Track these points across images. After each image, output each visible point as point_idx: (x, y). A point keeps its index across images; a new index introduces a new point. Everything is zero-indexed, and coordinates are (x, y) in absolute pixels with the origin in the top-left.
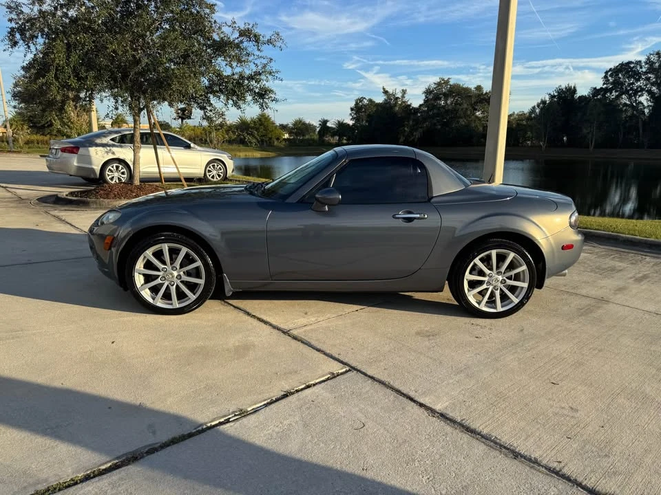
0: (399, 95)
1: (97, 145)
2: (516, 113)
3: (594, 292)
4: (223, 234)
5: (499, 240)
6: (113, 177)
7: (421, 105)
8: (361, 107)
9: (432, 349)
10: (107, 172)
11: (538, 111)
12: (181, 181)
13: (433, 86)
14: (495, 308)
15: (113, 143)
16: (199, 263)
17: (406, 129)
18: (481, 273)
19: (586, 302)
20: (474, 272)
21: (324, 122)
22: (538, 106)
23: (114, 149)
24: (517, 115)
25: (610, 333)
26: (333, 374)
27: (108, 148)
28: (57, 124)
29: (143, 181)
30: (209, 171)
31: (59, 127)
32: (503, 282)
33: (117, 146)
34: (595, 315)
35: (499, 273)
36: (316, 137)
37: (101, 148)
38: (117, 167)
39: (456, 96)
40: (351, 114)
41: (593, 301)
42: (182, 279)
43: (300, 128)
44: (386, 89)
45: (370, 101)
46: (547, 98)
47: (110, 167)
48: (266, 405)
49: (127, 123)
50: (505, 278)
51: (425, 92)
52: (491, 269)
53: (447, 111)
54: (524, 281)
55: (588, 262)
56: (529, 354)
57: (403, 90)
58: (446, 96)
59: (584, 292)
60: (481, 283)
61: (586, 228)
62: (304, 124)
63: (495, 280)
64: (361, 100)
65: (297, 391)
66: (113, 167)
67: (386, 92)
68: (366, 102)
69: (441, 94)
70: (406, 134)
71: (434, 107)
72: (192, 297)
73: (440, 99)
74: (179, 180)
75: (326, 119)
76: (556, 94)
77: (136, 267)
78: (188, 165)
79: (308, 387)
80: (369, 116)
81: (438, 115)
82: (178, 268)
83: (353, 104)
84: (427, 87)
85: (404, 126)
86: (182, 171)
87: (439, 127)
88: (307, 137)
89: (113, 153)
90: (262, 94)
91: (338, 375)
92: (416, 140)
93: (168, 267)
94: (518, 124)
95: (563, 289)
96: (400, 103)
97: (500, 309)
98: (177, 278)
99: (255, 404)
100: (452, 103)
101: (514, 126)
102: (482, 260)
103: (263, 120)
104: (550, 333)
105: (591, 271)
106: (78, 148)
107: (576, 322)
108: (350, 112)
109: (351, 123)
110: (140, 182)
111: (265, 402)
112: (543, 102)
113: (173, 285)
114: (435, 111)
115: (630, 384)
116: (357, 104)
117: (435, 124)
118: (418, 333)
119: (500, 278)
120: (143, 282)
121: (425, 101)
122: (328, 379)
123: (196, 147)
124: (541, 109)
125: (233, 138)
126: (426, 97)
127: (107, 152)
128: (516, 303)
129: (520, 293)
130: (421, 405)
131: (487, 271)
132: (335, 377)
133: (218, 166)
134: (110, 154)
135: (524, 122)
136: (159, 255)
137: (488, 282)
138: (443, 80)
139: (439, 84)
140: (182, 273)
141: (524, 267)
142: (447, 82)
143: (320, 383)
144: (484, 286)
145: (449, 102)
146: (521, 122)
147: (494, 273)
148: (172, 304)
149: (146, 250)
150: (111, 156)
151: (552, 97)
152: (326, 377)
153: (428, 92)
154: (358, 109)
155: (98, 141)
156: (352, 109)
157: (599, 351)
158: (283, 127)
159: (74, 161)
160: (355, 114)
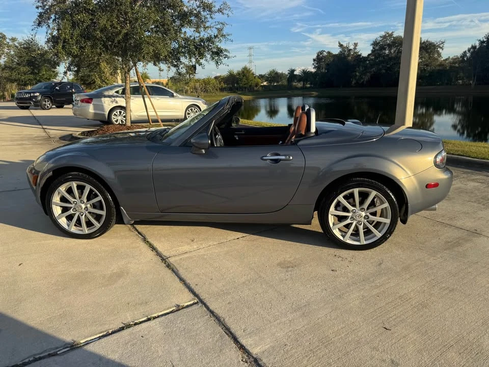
0: (352, 47)
1: (105, 96)
2: (451, 57)
3: (469, 224)
4: (115, 172)
5: (361, 179)
6: (117, 120)
7: (369, 55)
8: (322, 59)
9: (284, 282)
10: (113, 116)
11: (468, 55)
12: (158, 122)
13: (380, 39)
14: (359, 241)
15: (117, 94)
16: (100, 198)
17: (357, 74)
18: (345, 209)
19: (457, 234)
20: (338, 208)
21: (293, 71)
22: (469, 50)
23: (117, 99)
24: (452, 59)
25: (470, 270)
26: (178, 306)
27: (113, 98)
28: (98, 82)
29: (132, 122)
30: (189, 114)
31: (99, 83)
32: (366, 217)
33: (120, 97)
34: (460, 249)
35: (362, 210)
36: (285, 82)
37: (108, 99)
38: (120, 112)
39: (398, 46)
40: (313, 64)
41: (466, 233)
42: (89, 211)
43: (274, 76)
44: (342, 43)
45: (329, 53)
46: (477, 44)
47: (115, 112)
48: (100, 338)
49: (149, 79)
50: (368, 214)
51: (372, 44)
52: (354, 206)
53: (391, 59)
54: (386, 218)
55: (476, 191)
56: (376, 291)
57: (355, 43)
58: (390, 46)
59: (459, 223)
60: (346, 218)
61: (484, 159)
62: (277, 73)
63: (359, 215)
64: (321, 52)
65: (136, 324)
66: (117, 112)
67: (341, 46)
68: (325, 54)
69: (385, 45)
70: (357, 77)
71: (380, 55)
72: (97, 225)
73: (385, 49)
74: (157, 121)
75: (293, 68)
76: (485, 40)
77: (53, 201)
78: (171, 109)
79: (149, 320)
80: (328, 65)
81: (382, 62)
82: (85, 201)
83: (315, 57)
84: (374, 40)
85: (356, 72)
86: (159, 114)
87: (384, 71)
88: (280, 83)
89: (117, 102)
90: (218, 53)
91: (183, 308)
92: (365, 82)
93: (78, 200)
94: (451, 67)
95: (440, 220)
96: (352, 53)
97: (364, 242)
98: (84, 209)
99: (91, 336)
100: (395, 52)
101: (448, 68)
102: (345, 197)
103: (245, 72)
104: (406, 268)
105: (475, 202)
106: (91, 99)
107: (439, 256)
108: (313, 62)
109: (313, 70)
110: (131, 123)
111: (101, 335)
112: (474, 47)
113: (82, 215)
114: (381, 59)
115: (468, 334)
116: (318, 56)
117: (381, 70)
118: (279, 264)
119: (363, 214)
120: (60, 212)
121: (373, 51)
122: (171, 312)
123: (178, 95)
124: (472, 54)
125: (224, 87)
126: (374, 48)
127: (112, 102)
128: (379, 237)
129: (383, 228)
130: (242, 347)
131: (350, 208)
132: (179, 310)
133: (194, 109)
134: (114, 103)
135: (457, 65)
136: (70, 191)
137: (352, 217)
138: (388, 33)
139: (384, 37)
140: (89, 206)
141: (386, 205)
142: (391, 35)
143: (162, 315)
144: (348, 221)
145: (392, 51)
146: (454, 65)
147: (357, 209)
148: (82, 230)
149: (59, 186)
150: (115, 105)
151: (482, 42)
152: (171, 310)
153: (375, 44)
154: (319, 59)
155: (106, 93)
156: (314, 60)
157: (450, 291)
158: (261, 77)
159: (91, 109)
160: (317, 64)
